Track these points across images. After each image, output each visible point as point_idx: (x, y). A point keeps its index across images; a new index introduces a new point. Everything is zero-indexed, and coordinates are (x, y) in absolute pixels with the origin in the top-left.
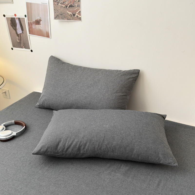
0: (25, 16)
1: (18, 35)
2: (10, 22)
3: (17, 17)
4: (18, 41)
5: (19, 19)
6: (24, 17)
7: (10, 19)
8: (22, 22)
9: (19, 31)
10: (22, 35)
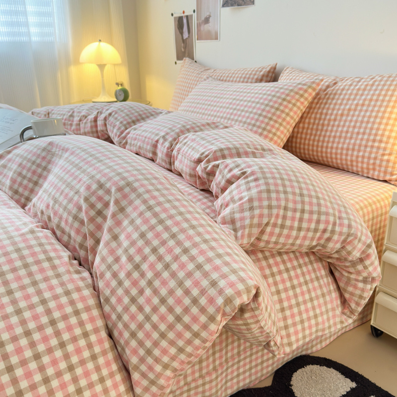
0: (194, 11)
1: (184, 41)
2: (177, 22)
3: (186, 14)
4: (183, 50)
5: (187, 17)
6: (192, 13)
7: (177, 19)
8: (190, 22)
9: (186, 35)
10: (187, 40)
